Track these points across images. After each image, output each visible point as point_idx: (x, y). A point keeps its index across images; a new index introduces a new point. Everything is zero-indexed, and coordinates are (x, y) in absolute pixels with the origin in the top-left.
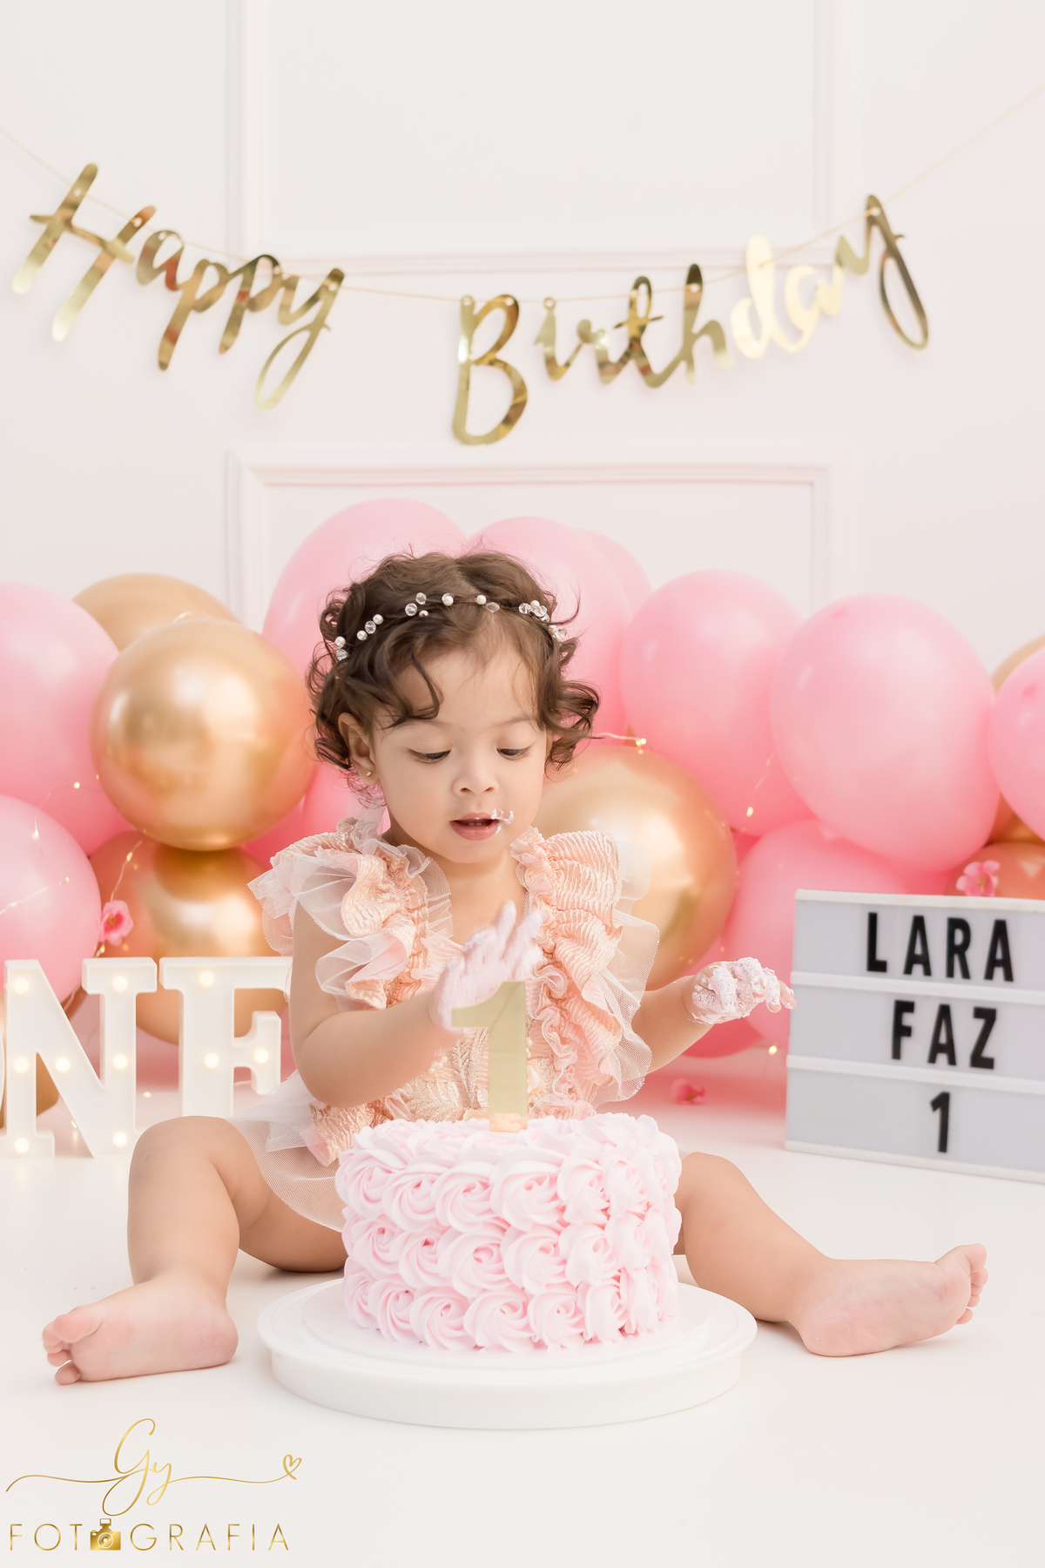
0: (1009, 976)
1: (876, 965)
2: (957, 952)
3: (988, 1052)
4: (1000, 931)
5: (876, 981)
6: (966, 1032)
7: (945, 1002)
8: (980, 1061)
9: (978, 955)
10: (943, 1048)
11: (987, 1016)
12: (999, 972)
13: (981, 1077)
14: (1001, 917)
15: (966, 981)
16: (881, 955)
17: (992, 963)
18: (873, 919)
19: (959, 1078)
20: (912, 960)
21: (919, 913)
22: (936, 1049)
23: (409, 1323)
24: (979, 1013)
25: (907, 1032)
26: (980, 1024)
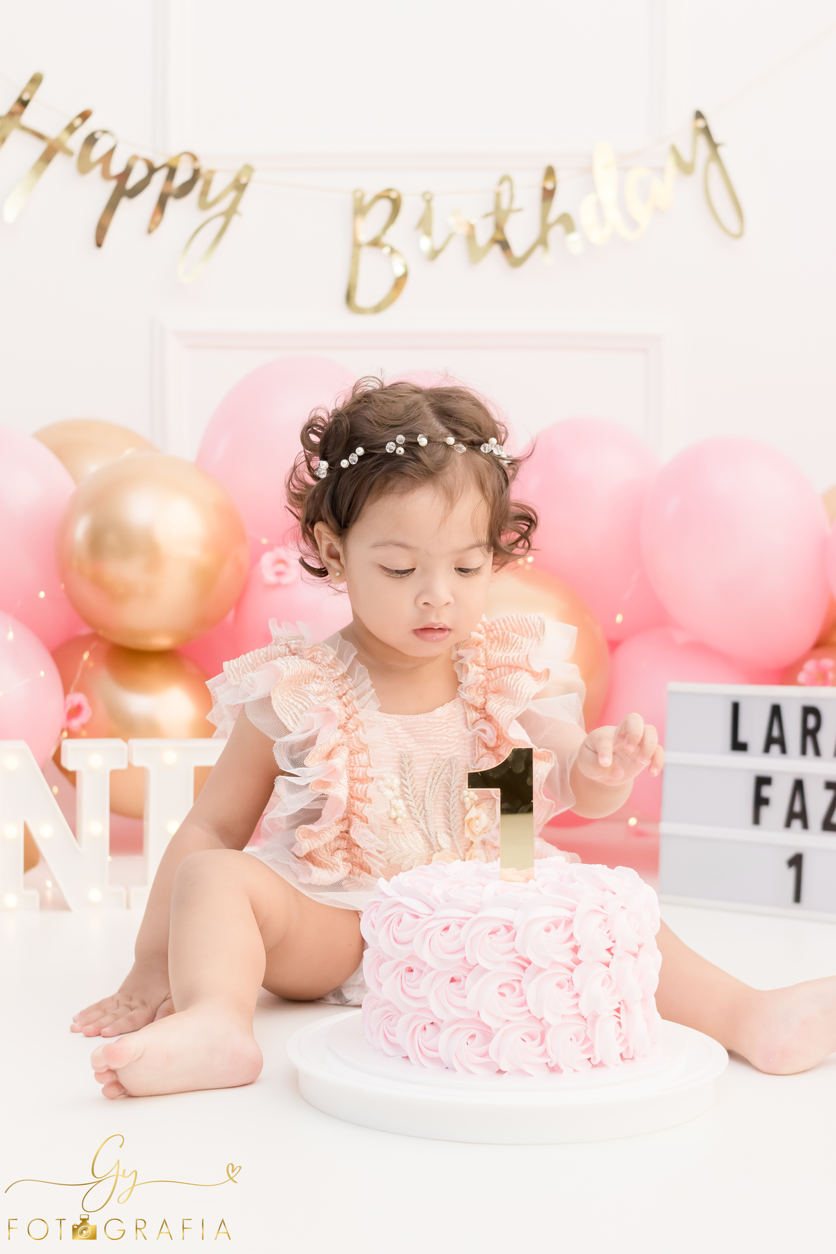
1: (738, 746)
2: (810, 734)
5: (738, 759)
6: (817, 803)
7: (799, 777)
8: (830, 825)
9: (829, 739)
10: (797, 815)
13: (830, 839)
15: (817, 758)
16: (742, 737)
18: (736, 708)
19: (811, 841)
20: (770, 741)
21: (776, 702)
22: (791, 816)
23: (438, 1051)
24: (829, 785)
25: (766, 802)
26: (830, 795)
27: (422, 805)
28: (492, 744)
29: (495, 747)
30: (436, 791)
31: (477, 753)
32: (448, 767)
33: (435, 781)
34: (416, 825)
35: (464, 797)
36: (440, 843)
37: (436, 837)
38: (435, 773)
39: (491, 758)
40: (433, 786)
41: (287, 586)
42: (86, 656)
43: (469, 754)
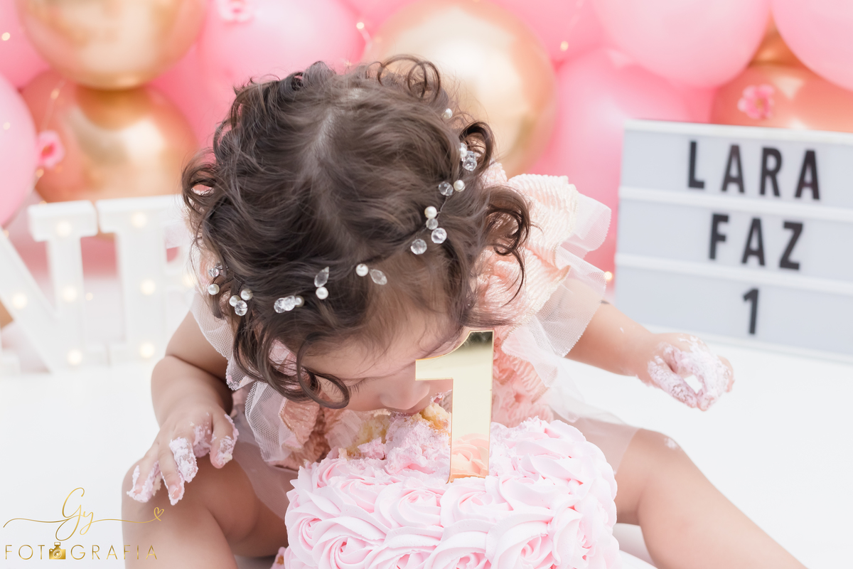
0: (816, 195)
1: (695, 184)
2: (769, 175)
3: (794, 257)
4: (810, 159)
5: (695, 196)
6: (775, 241)
7: (757, 216)
8: (787, 263)
9: (789, 176)
10: (754, 252)
11: (796, 228)
12: (807, 193)
13: (788, 276)
14: (811, 147)
15: (777, 198)
16: (700, 175)
17: (801, 184)
18: (693, 146)
19: (768, 277)
20: (728, 180)
21: (735, 142)
22: (748, 252)
24: (788, 225)
25: (723, 238)
26: (788, 234)
42: (55, 94)
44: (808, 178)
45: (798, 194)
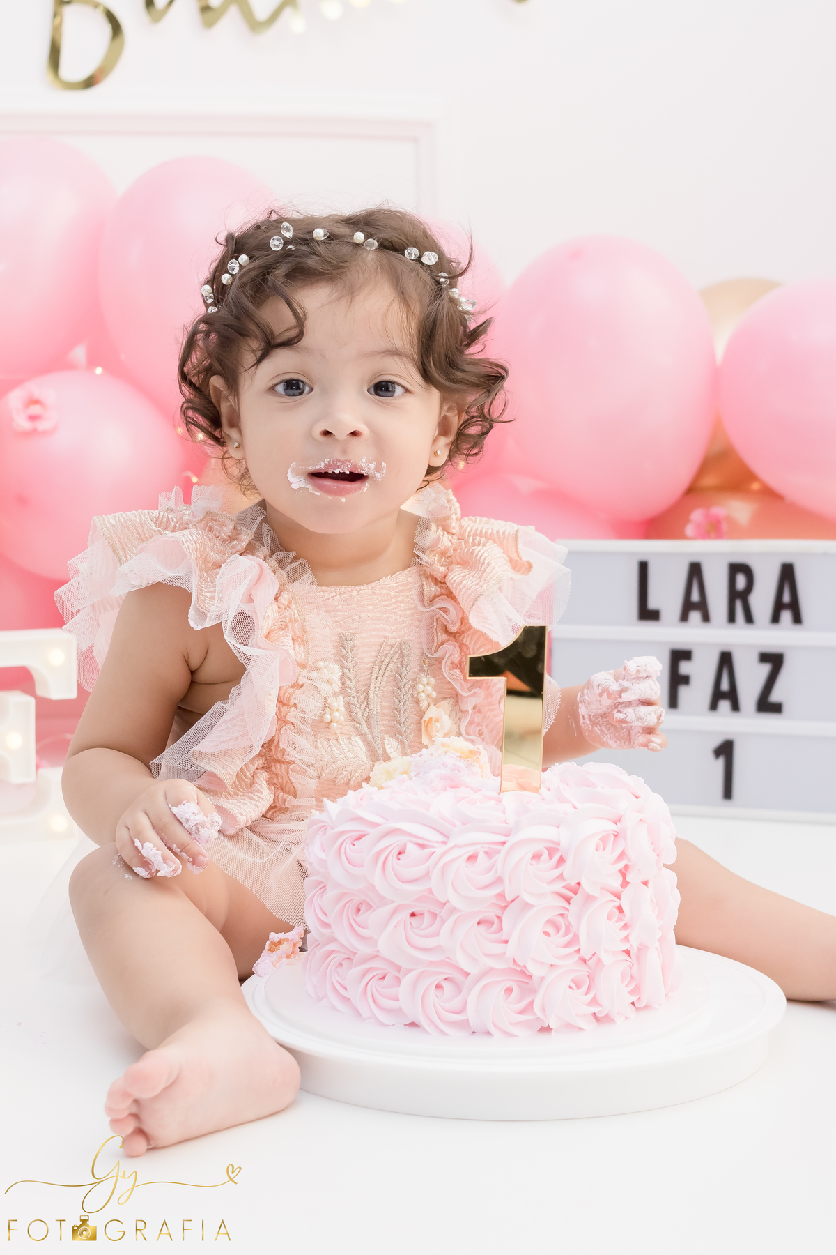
0: (797, 619)
1: (648, 614)
2: (739, 597)
3: (776, 696)
4: (787, 574)
5: (648, 630)
6: (750, 678)
7: (726, 649)
8: (768, 705)
9: (763, 598)
10: (725, 695)
11: (774, 661)
12: (786, 616)
13: (768, 722)
14: (788, 560)
15: (750, 626)
16: (653, 603)
17: (778, 607)
18: (643, 568)
19: (743, 725)
20: (688, 606)
21: (694, 559)
22: (718, 696)
23: (398, 1000)
24: (765, 657)
25: (685, 680)
26: (766, 669)
27: (365, 703)
28: (454, 629)
29: (457, 633)
30: (383, 684)
31: (435, 639)
32: (397, 655)
33: (381, 672)
34: (357, 728)
35: (419, 693)
36: (388, 751)
37: (383, 743)
38: (382, 662)
39: (455, 646)
40: (379, 678)
41: (45, 433)
43: (424, 640)
44: (786, 598)
45: (775, 619)
